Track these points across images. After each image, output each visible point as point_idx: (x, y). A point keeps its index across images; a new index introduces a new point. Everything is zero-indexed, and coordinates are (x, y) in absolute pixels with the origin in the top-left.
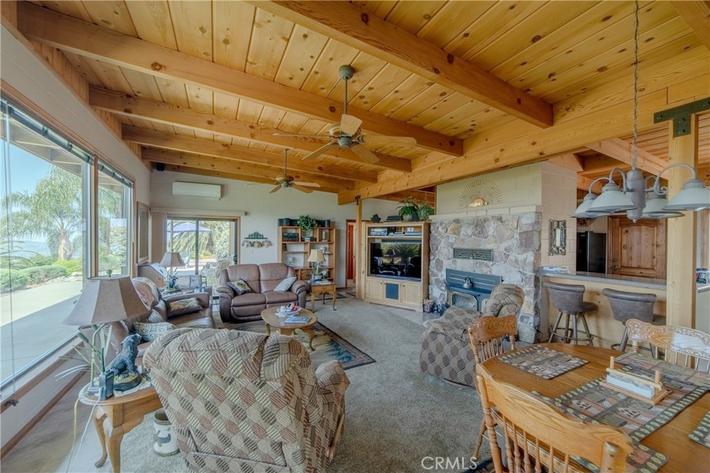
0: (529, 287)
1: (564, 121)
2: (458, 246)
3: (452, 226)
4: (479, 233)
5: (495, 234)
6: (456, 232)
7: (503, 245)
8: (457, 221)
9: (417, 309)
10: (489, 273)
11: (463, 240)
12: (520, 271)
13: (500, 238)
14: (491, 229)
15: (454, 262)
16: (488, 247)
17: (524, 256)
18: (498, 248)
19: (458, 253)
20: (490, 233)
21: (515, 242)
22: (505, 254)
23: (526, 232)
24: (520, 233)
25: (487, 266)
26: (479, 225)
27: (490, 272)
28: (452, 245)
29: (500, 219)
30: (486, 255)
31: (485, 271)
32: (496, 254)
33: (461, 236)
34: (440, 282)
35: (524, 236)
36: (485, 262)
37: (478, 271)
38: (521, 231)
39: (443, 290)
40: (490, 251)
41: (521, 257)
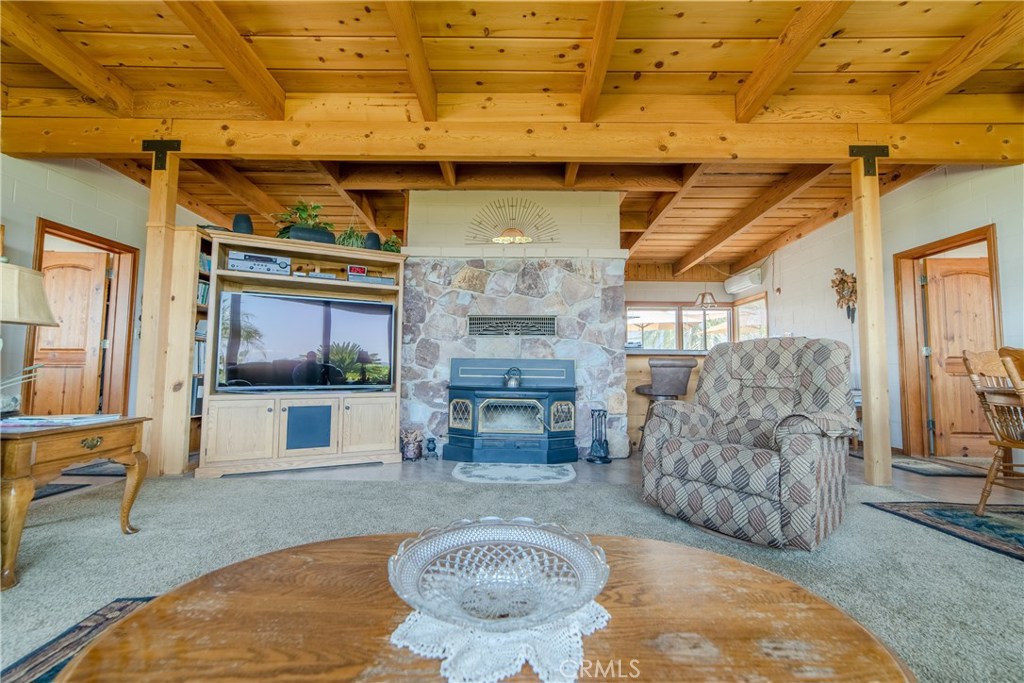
0: (620, 371)
1: (760, 121)
2: (477, 311)
3: (467, 271)
4: (530, 287)
5: (559, 290)
6: (476, 284)
7: (577, 308)
8: (477, 263)
9: (385, 459)
10: (550, 358)
11: (493, 301)
12: (604, 349)
13: (569, 296)
14: (553, 280)
15: (470, 344)
16: (547, 312)
17: (611, 324)
18: (565, 315)
19: (481, 325)
20: (551, 288)
21: (595, 303)
22: (578, 322)
23: (614, 289)
24: (604, 290)
25: (545, 345)
26: (529, 275)
27: (552, 354)
28: (464, 310)
29: (569, 266)
30: (544, 325)
31: (542, 353)
32: (563, 324)
33: (488, 292)
34: (431, 388)
35: (611, 294)
36: (543, 338)
37: (526, 355)
38: (606, 287)
39: (439, 405)
40: (552, 319)
41: (606, 327)
